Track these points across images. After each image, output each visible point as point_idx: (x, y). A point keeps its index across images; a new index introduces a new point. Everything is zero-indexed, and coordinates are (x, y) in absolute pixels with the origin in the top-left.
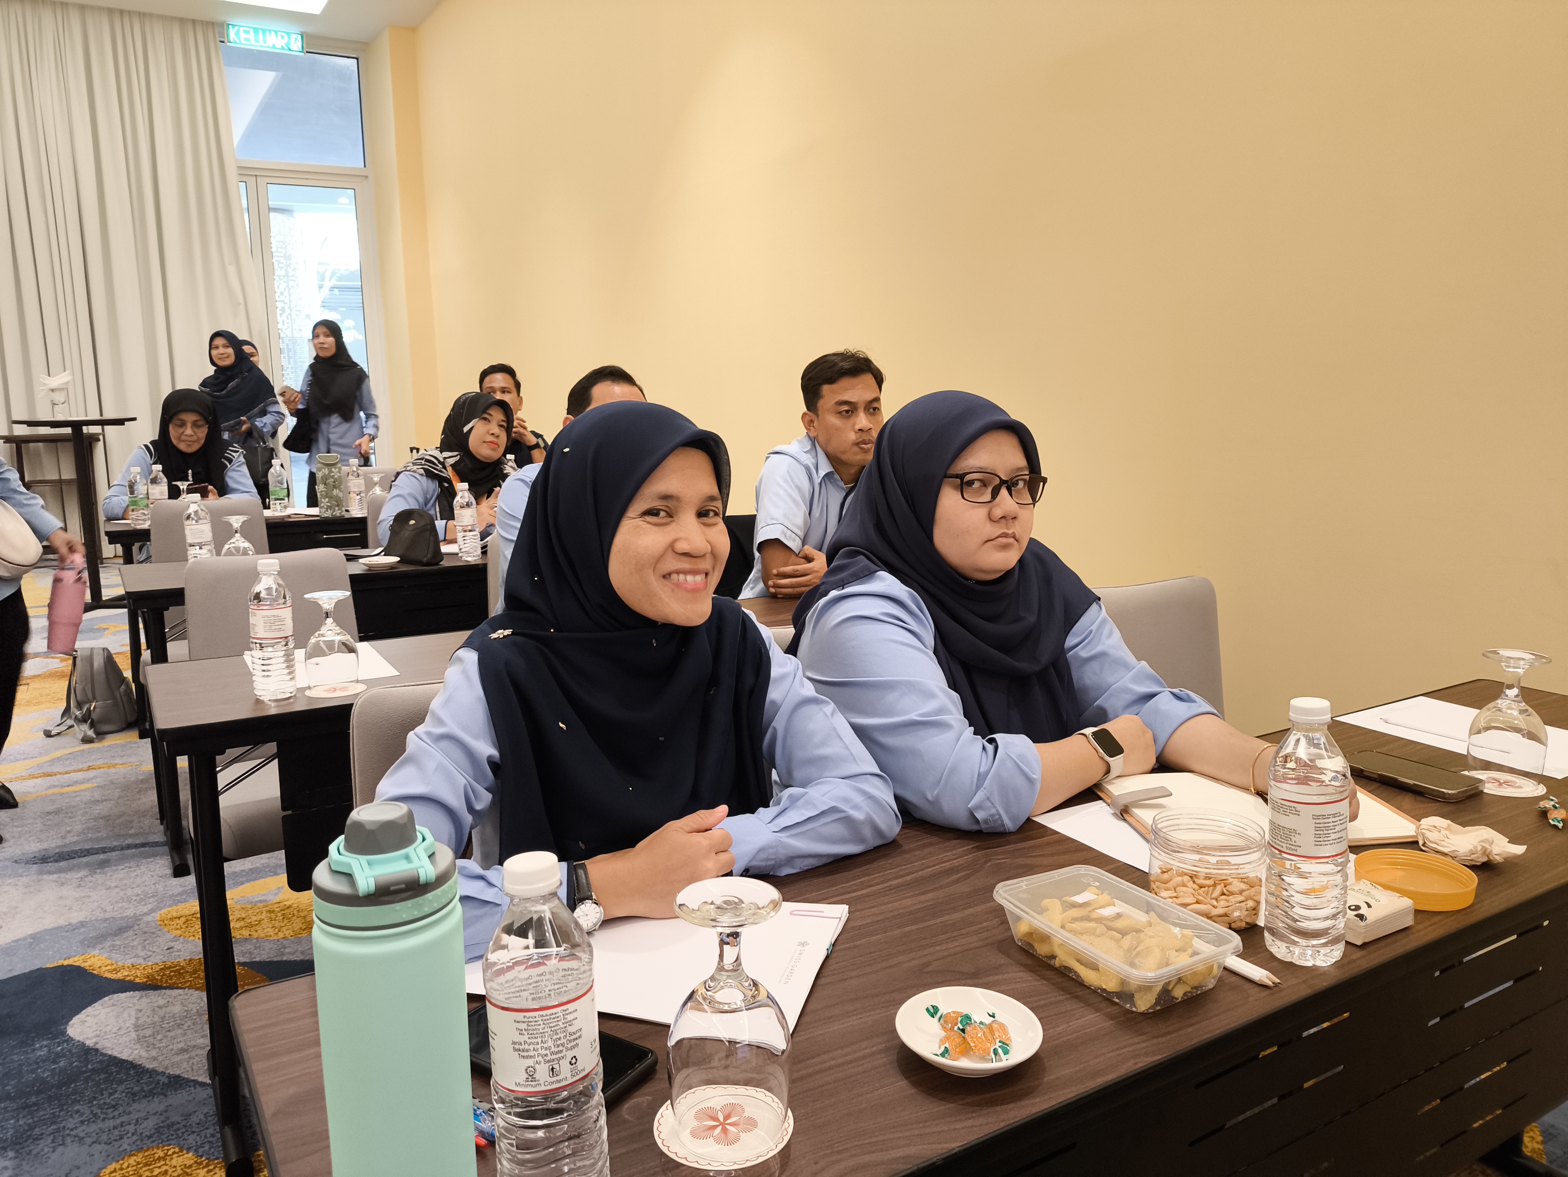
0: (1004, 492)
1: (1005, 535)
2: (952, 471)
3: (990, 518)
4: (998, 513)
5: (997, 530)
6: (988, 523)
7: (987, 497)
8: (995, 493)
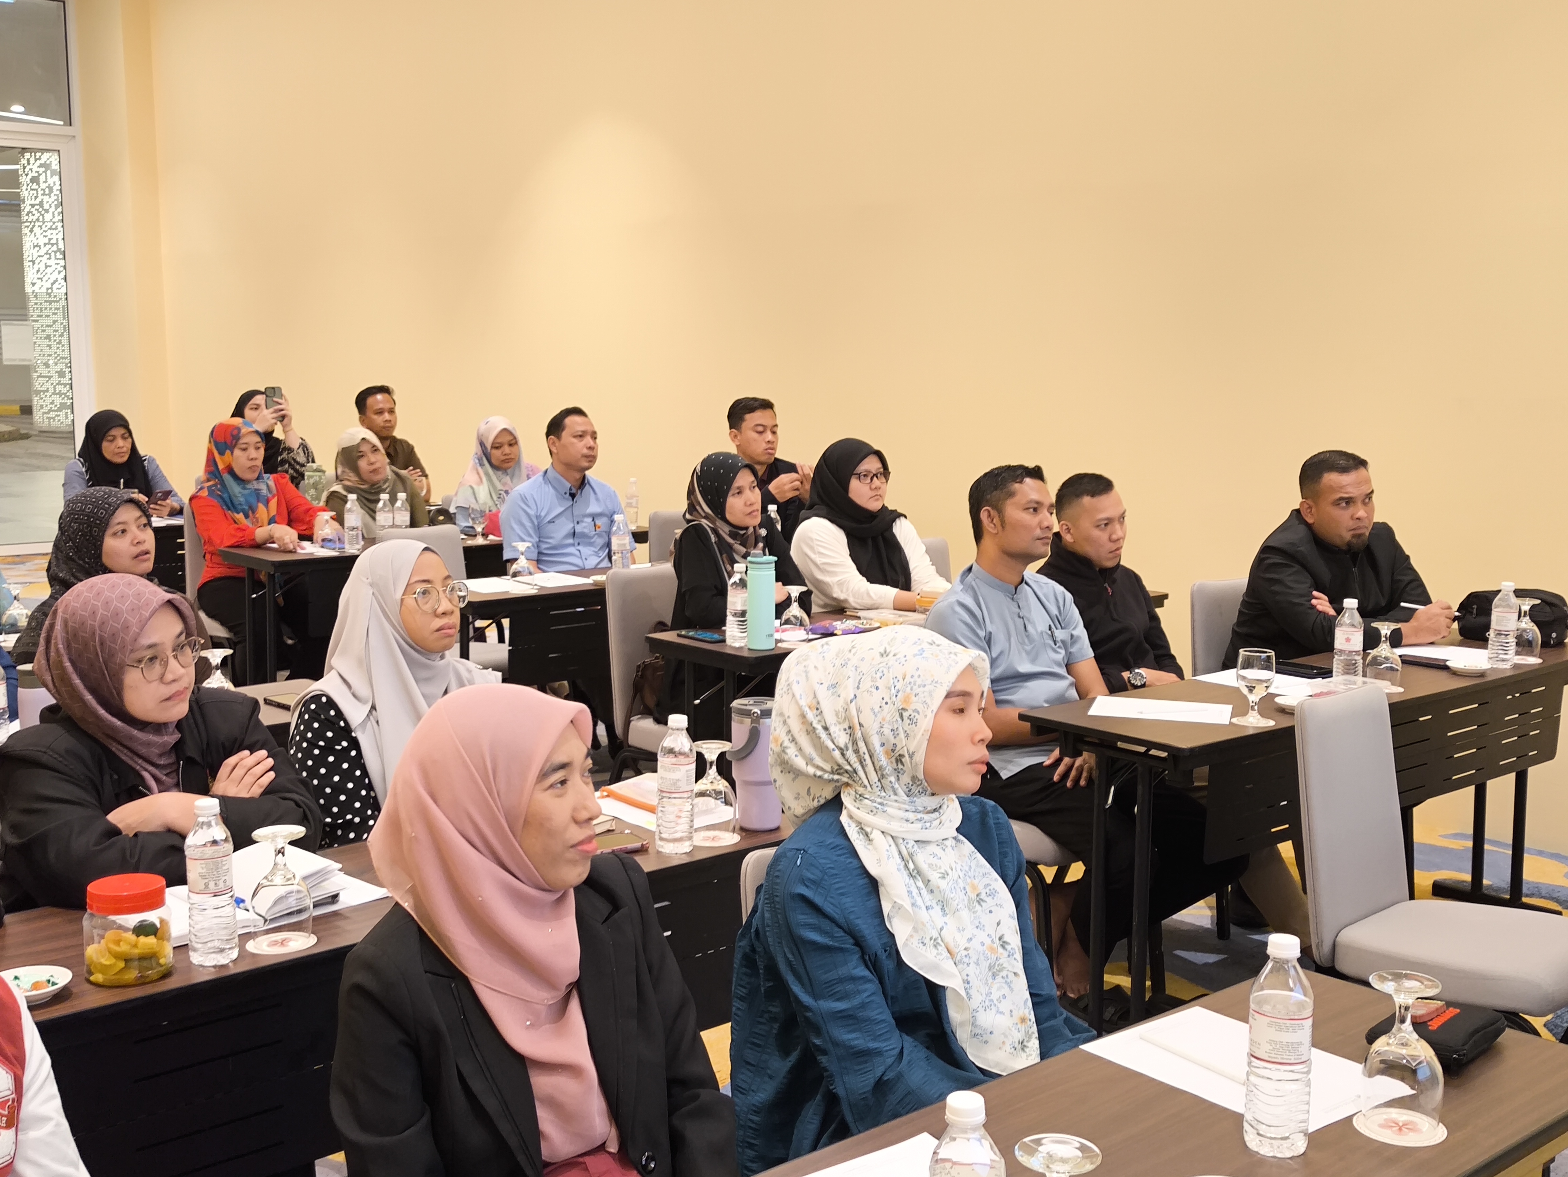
0: (875, 478)
1: (876, 495)
2: (855, 472)
3: (870, 488)
4: (873, 486)
5: (874, 493)
6: (870, 491)
7: (869, 481)
8: (872, 479)
